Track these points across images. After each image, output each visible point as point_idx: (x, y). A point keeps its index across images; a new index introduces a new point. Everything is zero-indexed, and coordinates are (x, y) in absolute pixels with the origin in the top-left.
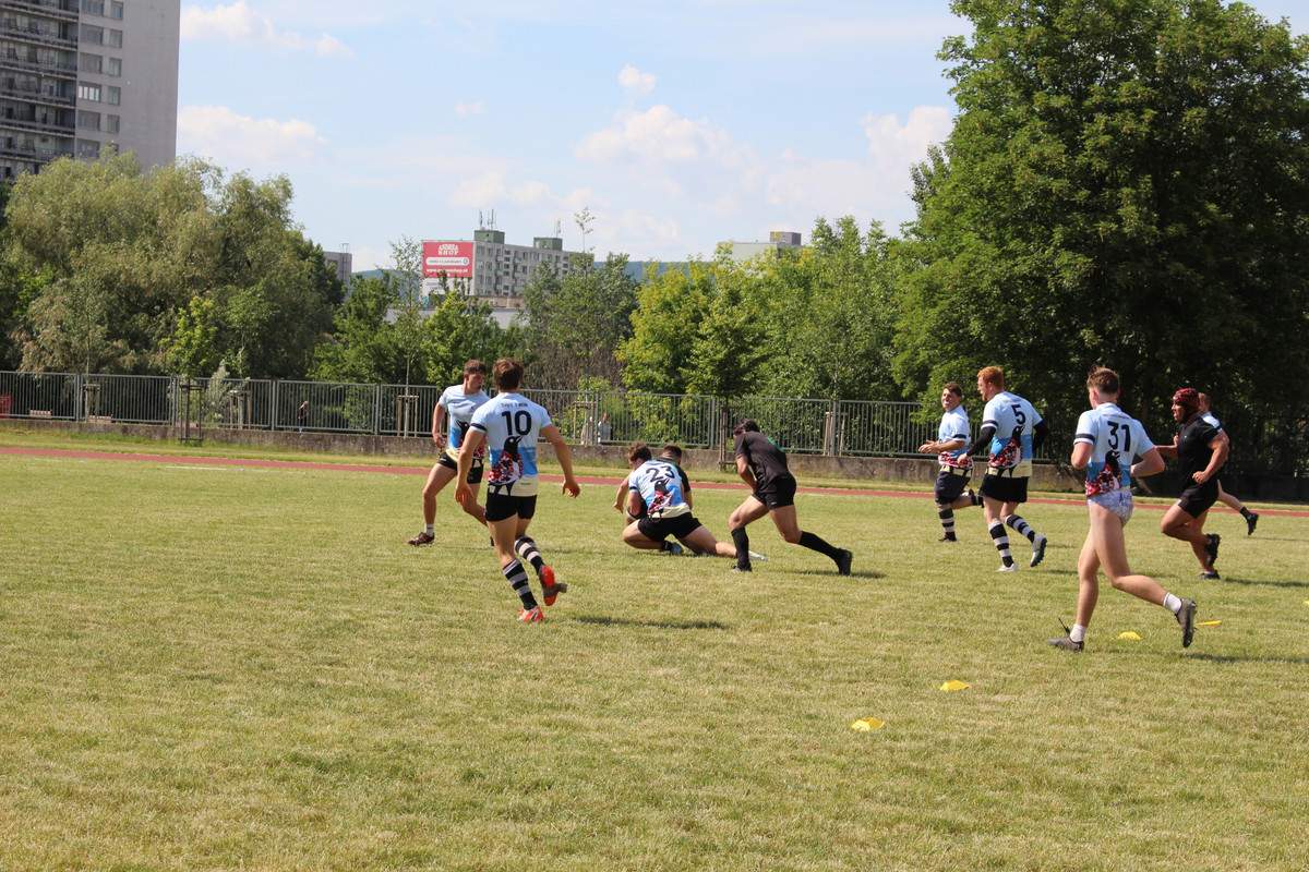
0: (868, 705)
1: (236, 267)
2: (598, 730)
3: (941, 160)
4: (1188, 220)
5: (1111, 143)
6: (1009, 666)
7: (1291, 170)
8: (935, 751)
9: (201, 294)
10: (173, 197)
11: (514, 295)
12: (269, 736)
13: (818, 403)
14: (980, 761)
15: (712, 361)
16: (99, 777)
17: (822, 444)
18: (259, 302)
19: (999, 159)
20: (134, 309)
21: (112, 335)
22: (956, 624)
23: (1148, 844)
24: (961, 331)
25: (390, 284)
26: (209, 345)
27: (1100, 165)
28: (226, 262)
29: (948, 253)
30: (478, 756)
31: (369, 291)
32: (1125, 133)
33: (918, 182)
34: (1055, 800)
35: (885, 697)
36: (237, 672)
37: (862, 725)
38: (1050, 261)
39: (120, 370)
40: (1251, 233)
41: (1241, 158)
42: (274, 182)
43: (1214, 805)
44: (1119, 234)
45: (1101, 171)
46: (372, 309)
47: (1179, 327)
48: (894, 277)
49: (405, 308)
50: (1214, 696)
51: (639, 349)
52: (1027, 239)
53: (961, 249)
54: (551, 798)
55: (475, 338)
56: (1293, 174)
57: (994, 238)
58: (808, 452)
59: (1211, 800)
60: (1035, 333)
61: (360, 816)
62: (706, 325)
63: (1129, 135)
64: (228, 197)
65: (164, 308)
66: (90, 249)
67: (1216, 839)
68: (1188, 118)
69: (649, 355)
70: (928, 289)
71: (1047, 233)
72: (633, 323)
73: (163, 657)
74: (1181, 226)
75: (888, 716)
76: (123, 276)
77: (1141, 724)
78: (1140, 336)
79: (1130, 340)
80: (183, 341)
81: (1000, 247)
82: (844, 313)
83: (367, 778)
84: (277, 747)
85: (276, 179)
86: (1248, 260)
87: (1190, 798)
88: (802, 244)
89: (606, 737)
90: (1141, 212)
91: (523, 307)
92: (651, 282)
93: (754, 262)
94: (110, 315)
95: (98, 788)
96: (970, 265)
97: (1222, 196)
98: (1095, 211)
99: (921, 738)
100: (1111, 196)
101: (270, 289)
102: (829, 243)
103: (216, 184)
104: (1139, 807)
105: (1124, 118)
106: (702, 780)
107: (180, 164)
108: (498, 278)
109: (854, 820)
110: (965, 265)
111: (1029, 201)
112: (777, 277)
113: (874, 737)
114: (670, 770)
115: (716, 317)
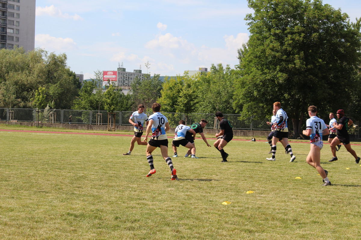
0: (226, 198)
1: (51, 79)
2: (152, 205)
3: (246, 48)
4: (314, 64)
5: (292, 43)
6: (265, 187)
7: (342, 50)
8: (245, 210)
9: (42, 86)
10: (34, 59)
11: (128, 86)
12: (61, 208)
13: (212, 115)
14: (257, 213)
15: (183, 103)
16: (14, 220)
17: (213, 126)
18: (58, 88)
19: (262, 47)
20: (23, 90)
21: (17, 97)
22: (251, 175)
23: (303, 235)
24: (252, 95)
25: (94, 83)
26: (44, 100)
27: (289, 49)
28: (49, 77)
29: (248, 73)
30: (119, 213)
31: (88, 85)
32: (296, 40)
33: (240, 54)
34: (278, 223)
35: (231, 195)
36: (52, 190)
37: (225, 203)
38: (276, 75)
39: (19, 107)
40: (331, 67)
41: (328, 47)
42: (62, 55)
43: (322, 224)
44: (295, 68)
45: (289, 50)
46: (89, 90)
47: (311, 93)
48: (233, 80)
49: (98, 89)
50: (321, 194)
51: (163, 101)
52: (270, 69)
53: (252, 72)
54: (139, 224)
55: (117, 98)
56: (342, 51)
57: (260, 69)
58: (210, 128)
59: (321, 223)
60: (272, 95)
61: (86, 229)
62: (181, 94)
63: (297, 40)
64: (49, 59)
65: (31, 90)
66: (11, 74)
67: (322, 234)
68: (313, 36)
69: (166, 102)
70: (242, 83)
71: (275, 67)
72: (161, 93)
73: (31, 186)
74: (312, 65)
75: (232, 201)
76: (20, 81)
77: (302, 202)
78: (301, 96)
79: (298, 97)
80: (37, 99)
81: (262, 72)
82: (219, 90)
83: (88, 219)
84: (63, 211)
85: (62, 54)
86: (330, 74)
87: (315, 222)
88: (208, 71)
89: (154, 207)
90: (301, 62)
91: (131, 89)
92: (166, 82)
93: (194, 76)
94: (16, 92)
95: (14, 222)
96: (254, 77)
97: (323, 57)
98: (288, 61)
99: (241, 207)
100: (292, 57)
101: (61, 85)
102: (215, 71)
103: (46, 56)
104: (301, 225)
105: (296, 36)
106: (181, 219)
107: (36, 50)
108: (124, 81)
109: (223, 229)
110: (252, 77)
111: (270, 59)
112: (201, 80)
113: (228, 206)
114: (172, 216)
115: (184, 91)
